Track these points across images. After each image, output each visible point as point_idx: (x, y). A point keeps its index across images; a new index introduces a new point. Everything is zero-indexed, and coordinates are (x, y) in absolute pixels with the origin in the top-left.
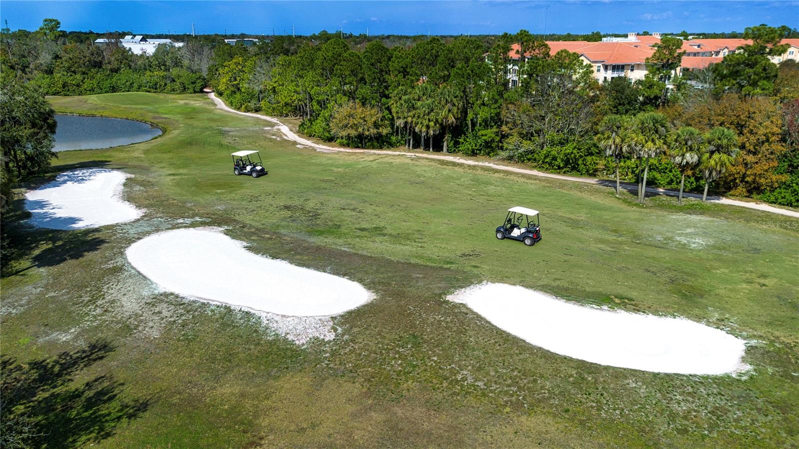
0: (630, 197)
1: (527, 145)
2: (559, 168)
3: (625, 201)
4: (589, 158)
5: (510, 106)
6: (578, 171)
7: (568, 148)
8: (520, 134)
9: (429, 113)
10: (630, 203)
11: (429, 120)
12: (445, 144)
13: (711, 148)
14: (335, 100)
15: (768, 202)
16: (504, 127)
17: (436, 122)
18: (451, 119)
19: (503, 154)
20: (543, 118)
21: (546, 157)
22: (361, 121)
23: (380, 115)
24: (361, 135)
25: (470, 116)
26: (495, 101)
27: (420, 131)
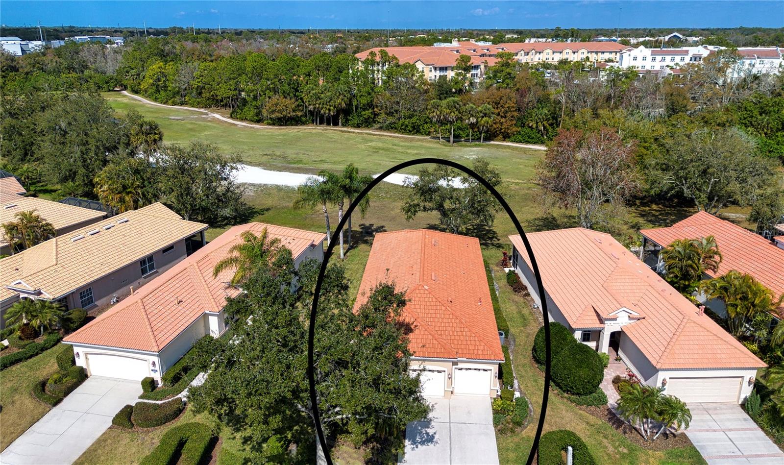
0: (447, 143)
1: (390, 119)
2: (410, 131)
3: (444, 145)
4: (425, 125)
5: (379, 96)
6: (420, 133)
7: (414, 120)
8: (386, 114)
9: (329, 102)
10: (446, 146)
11: (330, 106)
12: (340, 121)
13: (482, 115)
14: (265, 94)
15: (512, 142)
16: (376, 109)
17: (335, 107)
18: (344, 105)
19: (376, 126)
20: (398, 103)
21: (402, 126)
22: (284, 107)
23: (297, 103)
24: (285, 117)
25: (355, 103)
26: (369, 94)
27: (325, 113)
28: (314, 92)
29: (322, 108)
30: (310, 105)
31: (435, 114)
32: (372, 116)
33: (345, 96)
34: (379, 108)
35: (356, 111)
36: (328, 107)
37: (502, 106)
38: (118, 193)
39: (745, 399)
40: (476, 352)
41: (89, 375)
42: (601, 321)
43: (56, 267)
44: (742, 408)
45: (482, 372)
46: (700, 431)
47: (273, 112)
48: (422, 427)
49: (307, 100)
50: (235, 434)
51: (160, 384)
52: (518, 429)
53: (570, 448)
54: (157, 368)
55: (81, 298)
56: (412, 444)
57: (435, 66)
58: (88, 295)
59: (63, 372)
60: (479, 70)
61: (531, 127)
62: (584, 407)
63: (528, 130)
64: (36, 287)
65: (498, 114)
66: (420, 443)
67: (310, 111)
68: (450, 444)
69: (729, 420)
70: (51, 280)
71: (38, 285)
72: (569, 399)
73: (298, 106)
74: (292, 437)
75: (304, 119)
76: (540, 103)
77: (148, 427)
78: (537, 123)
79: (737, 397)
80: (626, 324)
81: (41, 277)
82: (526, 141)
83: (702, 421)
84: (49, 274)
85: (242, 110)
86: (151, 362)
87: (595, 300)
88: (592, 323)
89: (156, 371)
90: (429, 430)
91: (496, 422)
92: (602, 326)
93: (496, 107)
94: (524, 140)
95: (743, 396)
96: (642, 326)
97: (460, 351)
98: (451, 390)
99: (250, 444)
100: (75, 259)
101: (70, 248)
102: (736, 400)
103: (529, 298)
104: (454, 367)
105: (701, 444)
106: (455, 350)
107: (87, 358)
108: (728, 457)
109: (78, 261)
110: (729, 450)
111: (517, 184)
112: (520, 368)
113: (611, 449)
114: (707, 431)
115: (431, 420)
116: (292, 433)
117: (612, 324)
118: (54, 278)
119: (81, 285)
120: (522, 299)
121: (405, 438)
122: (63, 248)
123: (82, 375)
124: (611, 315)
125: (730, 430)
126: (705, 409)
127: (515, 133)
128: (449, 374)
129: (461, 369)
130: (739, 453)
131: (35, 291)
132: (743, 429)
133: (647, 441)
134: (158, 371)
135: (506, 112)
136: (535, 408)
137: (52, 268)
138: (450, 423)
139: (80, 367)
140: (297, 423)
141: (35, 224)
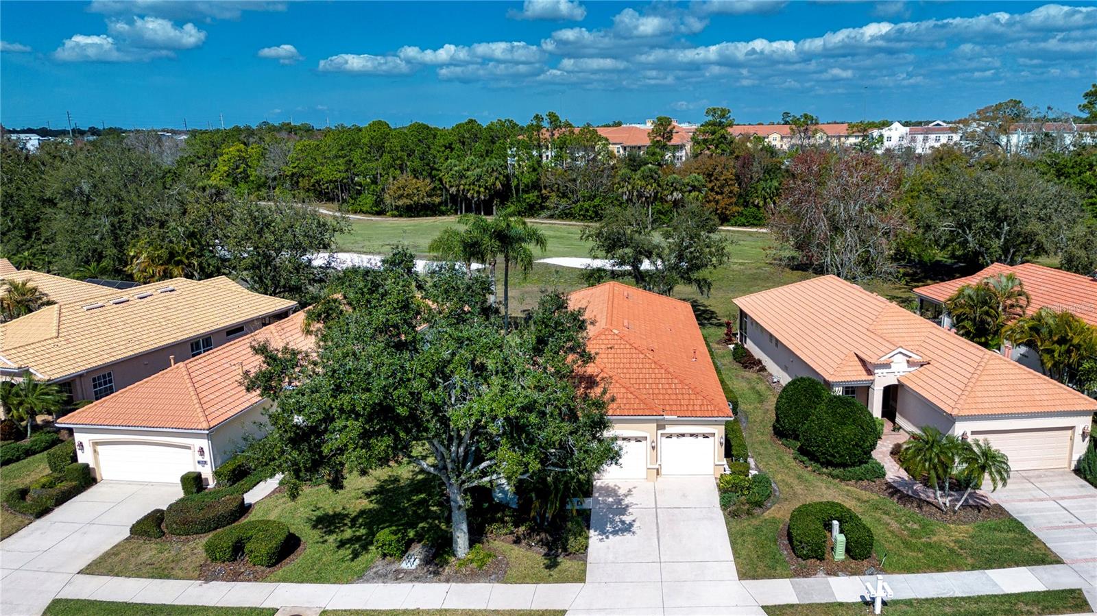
1: (564, 203)
2: (592, 218)
4: (612, 209)
5: (547, 173)
7: (597, 201)
8: (558, 195)
9: (479, 181)
11: (480, 187)
12: (494, 207)
13: (689, 188)
14: (388, 174)
15: (732, 225)
16: (544, 191)
17: (486, 188)
18: (499, 185)
19: (545, 213)
20: (575, 180)
21: (580, 210)
22: (415, 191)
23: (432, 186)
24: (417, 204)
25: (514, 183)
26: (535, 170)
27: (473, 197)
28: (456, 168)
29: (468, 191)
30: (451, 186)
31: (625, 189)
32: (539, 201)
33: (500, 174)
34: (548, 189)
35: (517, 195)
36: (477, 188)
37: (716, 179)
38: (162, 265)
39: (1079, 461)
40: (691, 408)
41: (99, 480)
42: (870, 372)
43: (55, 340)
44: (1077, 474)
45: (701, 438)
46: (1020, 501)
47: (400, 197)
48: (615, 514)
49: (448, 180)
50: (327, 537)
51: (212, 484)
52: (758, 511)
53: (835, 523)
54: (207, 457)
55: (95, 386)
56: (599, 534)
57: (625, 145)
58: (105, 383)
59: (56, 475)
60: (684, 151)
61: (757, 206)
62: (853, 482)
63: (754, 209)
64: (22, 363)
65: (712, 190)
66: (611, 533)
67: (451, 195)
68: (658, 532)
69: (1059, 487)
70: (47, 356)
71: (26, 361)
72: (830, 475)
73: (434, 189)
74: (415, 535)
75: (443, 208)
76: (768, 173)
77: (188, 534)
78: (765, 199)
79: (1067, 460)
80: (904, 374)
81: (32, 351)
82: (752, 224)
83: (1022, 490)
84: (44, 348)
85: (355, 199)
86: (197, 449)
87: (859, 346)
88: (856, 375)
89: (205, 462)
90: (624, 518)
91: (724, 505)
92: (871, 377)
93: (708, 179)
94: (748, 222)
95: (1076, 457)
96: (927, 373)
97: (668, 408)
98: (657, 466)
99: (349, 548)
100: (87, 332)
101: (80, 318)
102: (1066, 466)
103: (765, 373)
104: (660, 432)
105: (1024, 515)
106: (661, 407)
107: (95, 451)
108: (1064, 528)
109: (91, 335)
110: (1065, 520)
111: (741, 264)
112: (756, 446)
113: (895, 525)
114: (1031, 500)
115: (627, 506)
116: (417, 531)
117: (885, 374)
118: (52, 354)
119: (94, 365)
120: (755, 375)
121: (589, 528)
122: (69, 317)
123: (87, 478)
124: (882, 359)
125: (1063, 498)
126: (1024, 477)
127: (736, 214)
128: (653, 442)
129: (670, 436)
130: (1079, 523)
131: (19, 368)
132: (1080, 497)
133: (946, 513)
134: (209, 463)
135: (722, 186)
136: (781, 487)
137: (50, 342)
138: (656, 508)
139: (83, 464)
140: (424, 519)
141: (29, 296)
